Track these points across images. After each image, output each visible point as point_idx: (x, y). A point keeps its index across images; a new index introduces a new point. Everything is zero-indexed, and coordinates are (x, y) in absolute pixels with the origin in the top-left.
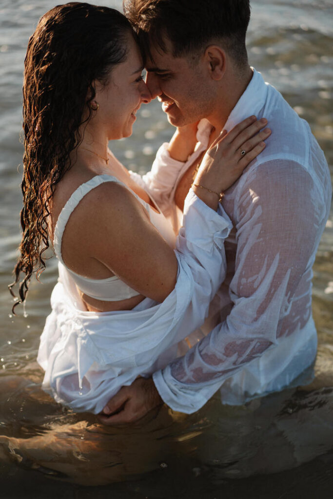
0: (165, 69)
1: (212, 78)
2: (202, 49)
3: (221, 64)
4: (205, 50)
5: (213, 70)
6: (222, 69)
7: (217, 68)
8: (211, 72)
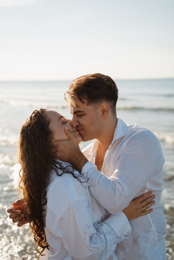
0: (82, 111)
1: (103, 118)
2: (100, 104)
3: (107, 111)
4: (101, 104)
5: (103, 114)
6: (107, 113)
7: (105, 113)
8: (102, 115)
